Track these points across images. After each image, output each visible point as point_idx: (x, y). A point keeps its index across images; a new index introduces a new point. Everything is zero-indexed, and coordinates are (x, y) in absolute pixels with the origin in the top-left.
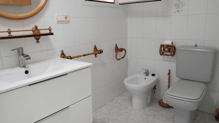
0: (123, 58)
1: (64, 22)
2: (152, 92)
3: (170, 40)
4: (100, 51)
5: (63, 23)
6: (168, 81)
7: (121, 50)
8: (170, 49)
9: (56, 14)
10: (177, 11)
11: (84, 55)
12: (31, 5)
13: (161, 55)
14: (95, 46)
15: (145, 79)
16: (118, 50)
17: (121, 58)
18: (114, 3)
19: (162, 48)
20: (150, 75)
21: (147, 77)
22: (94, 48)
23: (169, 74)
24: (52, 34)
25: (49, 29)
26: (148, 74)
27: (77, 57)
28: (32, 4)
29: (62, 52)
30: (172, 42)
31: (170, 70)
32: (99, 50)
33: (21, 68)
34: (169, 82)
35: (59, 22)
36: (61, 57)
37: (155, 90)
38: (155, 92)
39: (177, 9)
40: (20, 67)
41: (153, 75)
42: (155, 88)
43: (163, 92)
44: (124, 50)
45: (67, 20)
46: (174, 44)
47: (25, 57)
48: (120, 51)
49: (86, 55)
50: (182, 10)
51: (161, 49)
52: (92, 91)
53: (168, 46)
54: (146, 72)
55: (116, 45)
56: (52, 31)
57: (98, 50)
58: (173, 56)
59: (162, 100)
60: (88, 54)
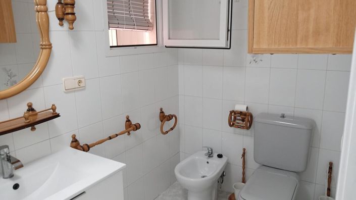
0: (172, 129)
1: (76, 89)
2: (218, 182)
3: (244, 104)
4: (136, 127)
5: (75, 91)
6: (242, 165)
7: (170, 117)
8: (245, 118)
9: (64, 79)
10: (254, 60)
11: (110, 138)
12: (15, 41)
13: (231, 126)
14: (128, 118)
15: (208, 162)
16: (164, 117)
17: (169, 131)
18: (156, 45)
19: (233, 117)
20: (215, 155)
21: (210, 160)
22: (126, 121)
23: (244, 155)
24: (58, 116)
25: (52, 109)
26: (211, 155)
27: (99, 144)
28: (17, 41)
29: (74, 137)
30: (247, 108)
31: (244, 150)
32: (135, 125)
33: (6, 180)
34: (244, 168)
35: (68, 91)
36: (71, 146)
37: (223, 178)
38: (223, 181)
39: (253, 57)
40: (4, 178)
41: (220, 156)
42: (223, 176)
43: (235, 184)
44: (174, 118)
45: (82, 85)
46: (250, 111)
47: (13, 163)
48: (168, 120)
49: (114, 137)
50: (261, 60)
51: (231, 117)
52: (124, 189)
53: (241, 113)
54: (209, 153)
55: (161, 109)
56: (57, 111)
57: (133, 123)
58: (248, 128)
59: (233, 194)
60: (117, 135)
